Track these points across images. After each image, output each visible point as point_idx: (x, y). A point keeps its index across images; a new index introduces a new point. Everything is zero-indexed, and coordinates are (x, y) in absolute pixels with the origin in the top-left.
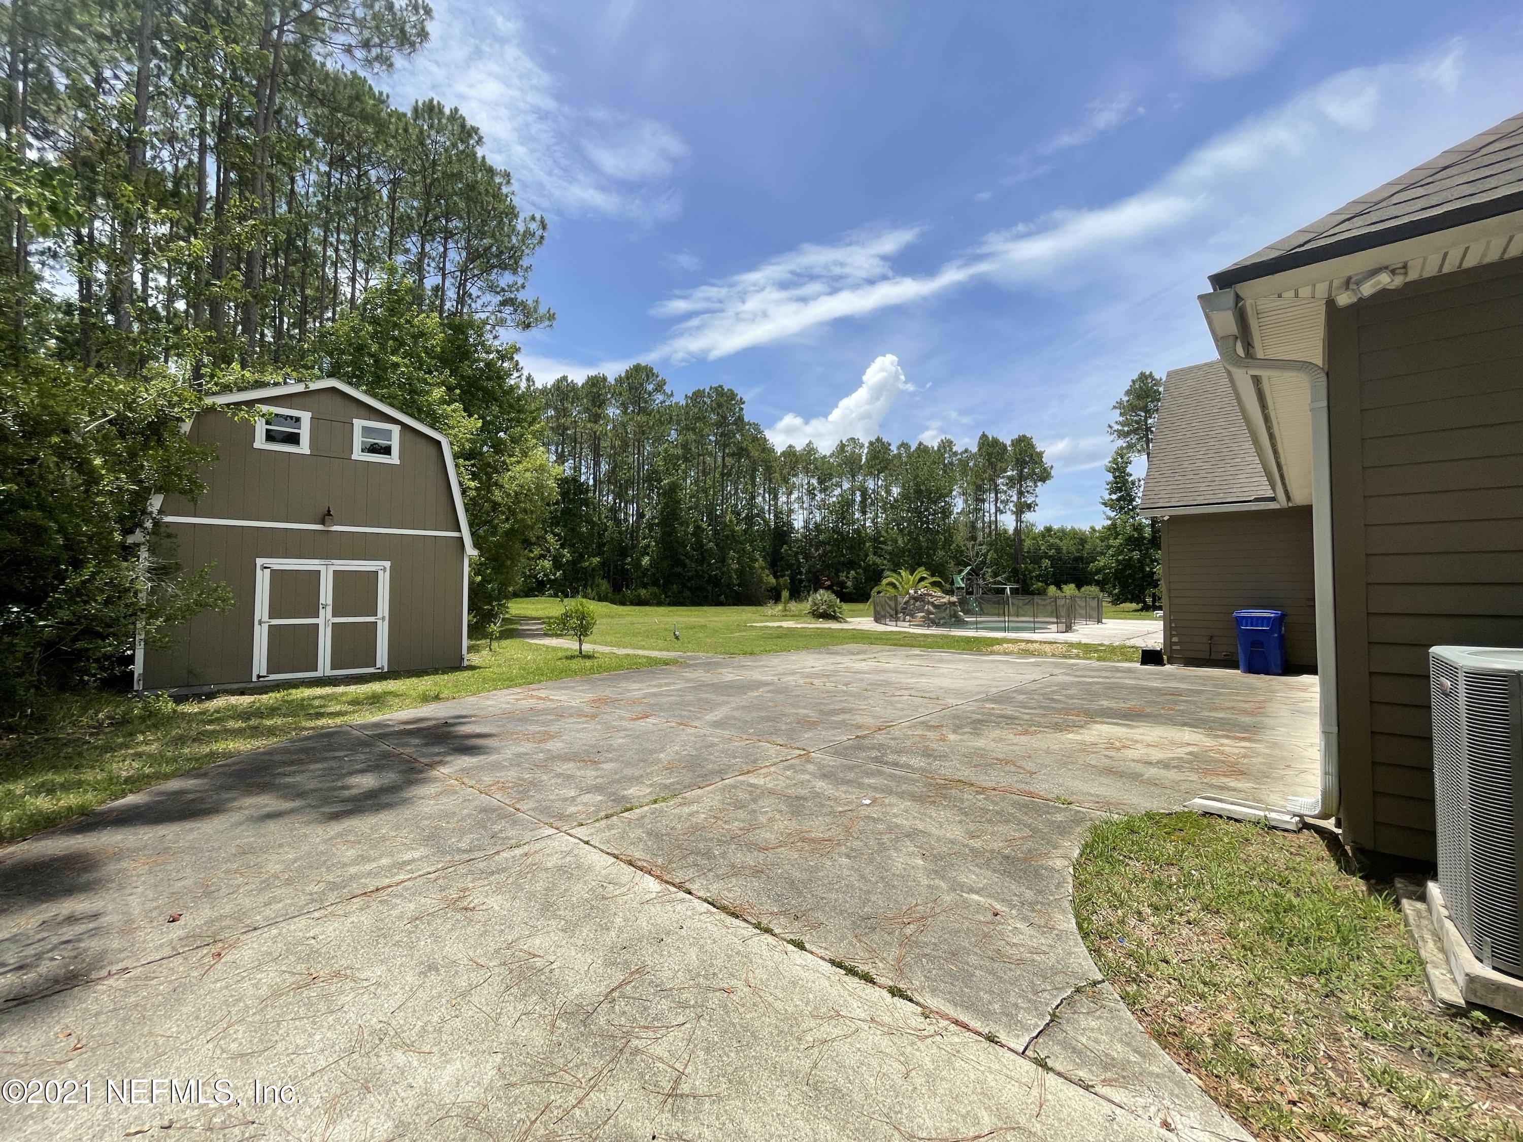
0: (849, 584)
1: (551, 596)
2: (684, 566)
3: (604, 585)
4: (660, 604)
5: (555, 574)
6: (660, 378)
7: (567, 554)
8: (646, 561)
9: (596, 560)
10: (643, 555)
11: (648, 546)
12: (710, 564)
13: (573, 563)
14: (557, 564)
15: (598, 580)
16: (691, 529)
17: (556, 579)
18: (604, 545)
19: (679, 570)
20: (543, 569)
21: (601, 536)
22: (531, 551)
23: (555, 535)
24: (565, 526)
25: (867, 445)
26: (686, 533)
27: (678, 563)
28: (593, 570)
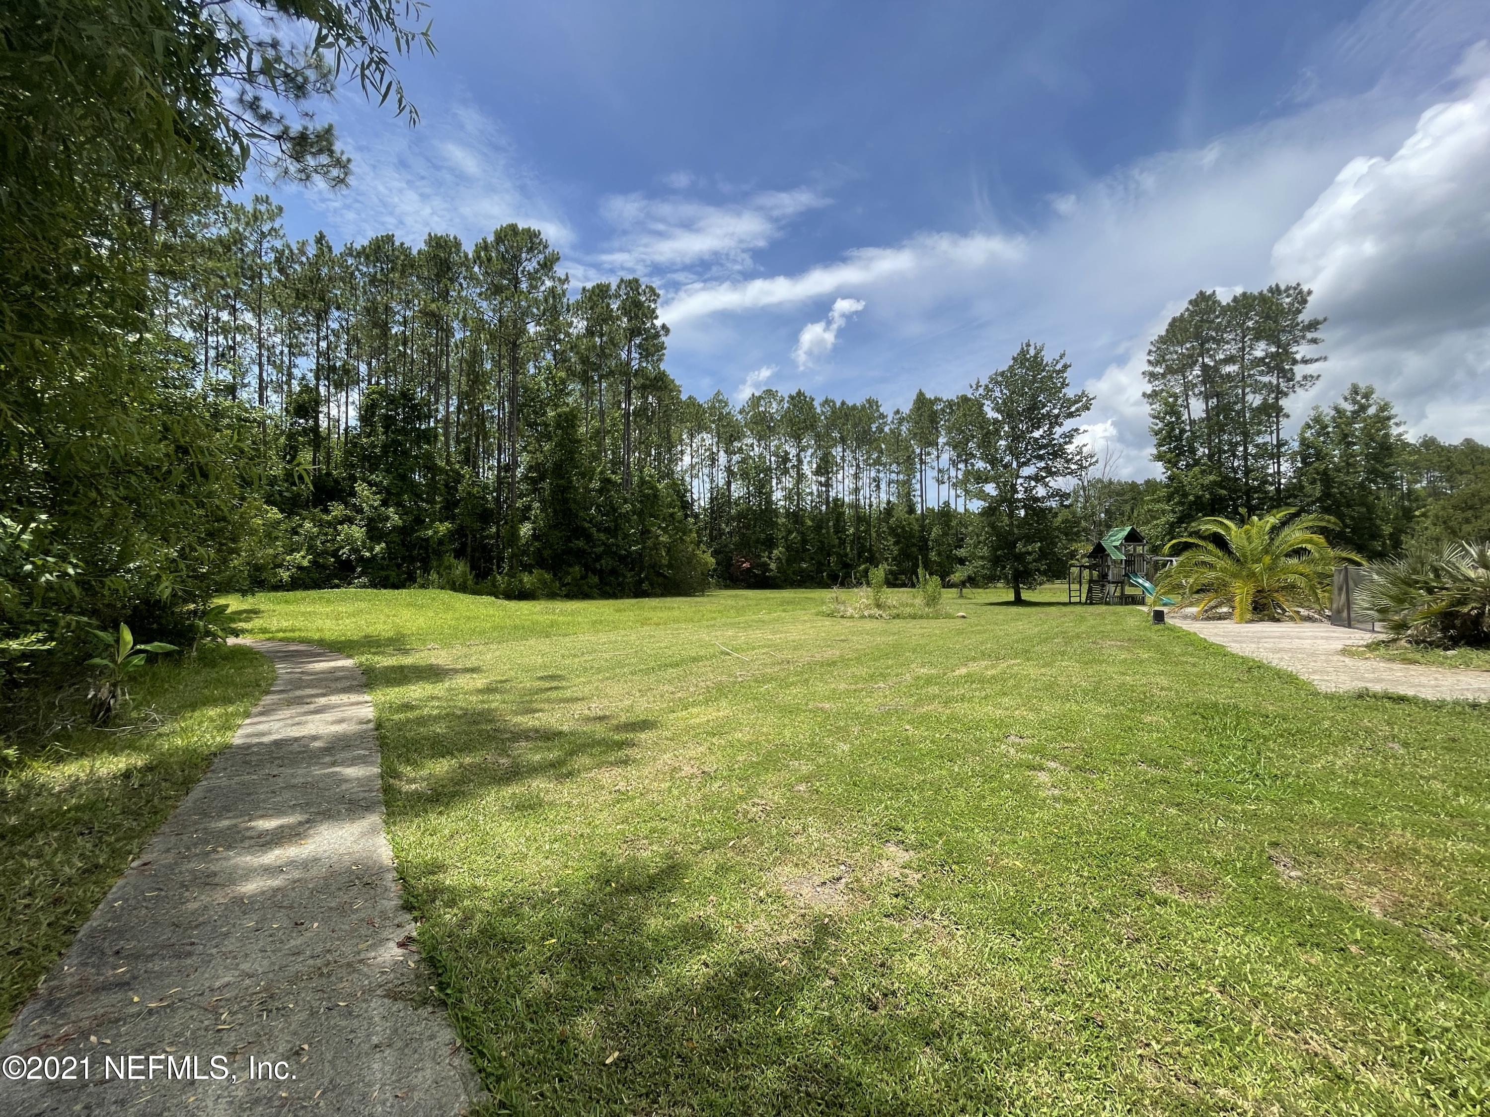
0: (773, 566)
1: (364, 586)
2: (589, 538)
3: (460, 568)
4: (552, 596)
5: (371, 550)
6: (550, 249)
7: (394, 518)
8: (525, 530)
9: (443, 528)
10: (521, 522)
11: (528, 508)
12: (626, 536)
13: (403, 531)
14: (374, 532)
15: (450, 559)
16: (595, 484)
17: (374, 557)
18: (456, 504)
19: (581, 543)
20: (349, 540)
21: (450, 489)
22: (326, 511)
23: (370, 484)
24: (388, 471)
25: (787, 399)
26: (588, 490)
27: (580, 532)
28: (441, 542)
